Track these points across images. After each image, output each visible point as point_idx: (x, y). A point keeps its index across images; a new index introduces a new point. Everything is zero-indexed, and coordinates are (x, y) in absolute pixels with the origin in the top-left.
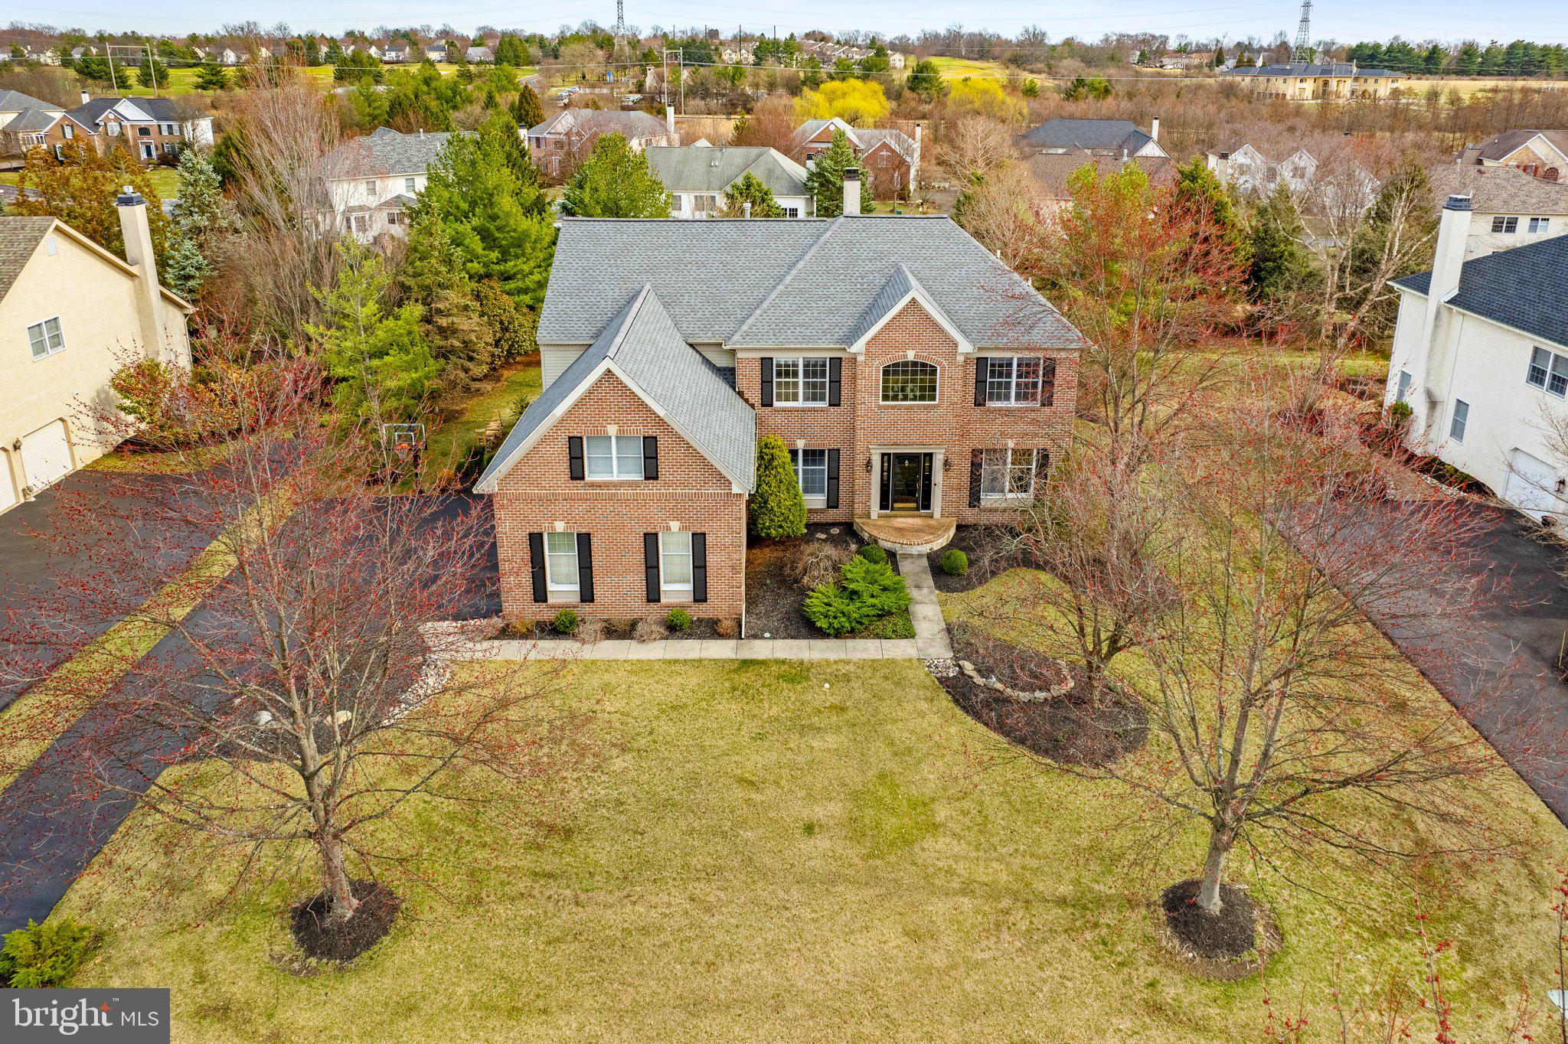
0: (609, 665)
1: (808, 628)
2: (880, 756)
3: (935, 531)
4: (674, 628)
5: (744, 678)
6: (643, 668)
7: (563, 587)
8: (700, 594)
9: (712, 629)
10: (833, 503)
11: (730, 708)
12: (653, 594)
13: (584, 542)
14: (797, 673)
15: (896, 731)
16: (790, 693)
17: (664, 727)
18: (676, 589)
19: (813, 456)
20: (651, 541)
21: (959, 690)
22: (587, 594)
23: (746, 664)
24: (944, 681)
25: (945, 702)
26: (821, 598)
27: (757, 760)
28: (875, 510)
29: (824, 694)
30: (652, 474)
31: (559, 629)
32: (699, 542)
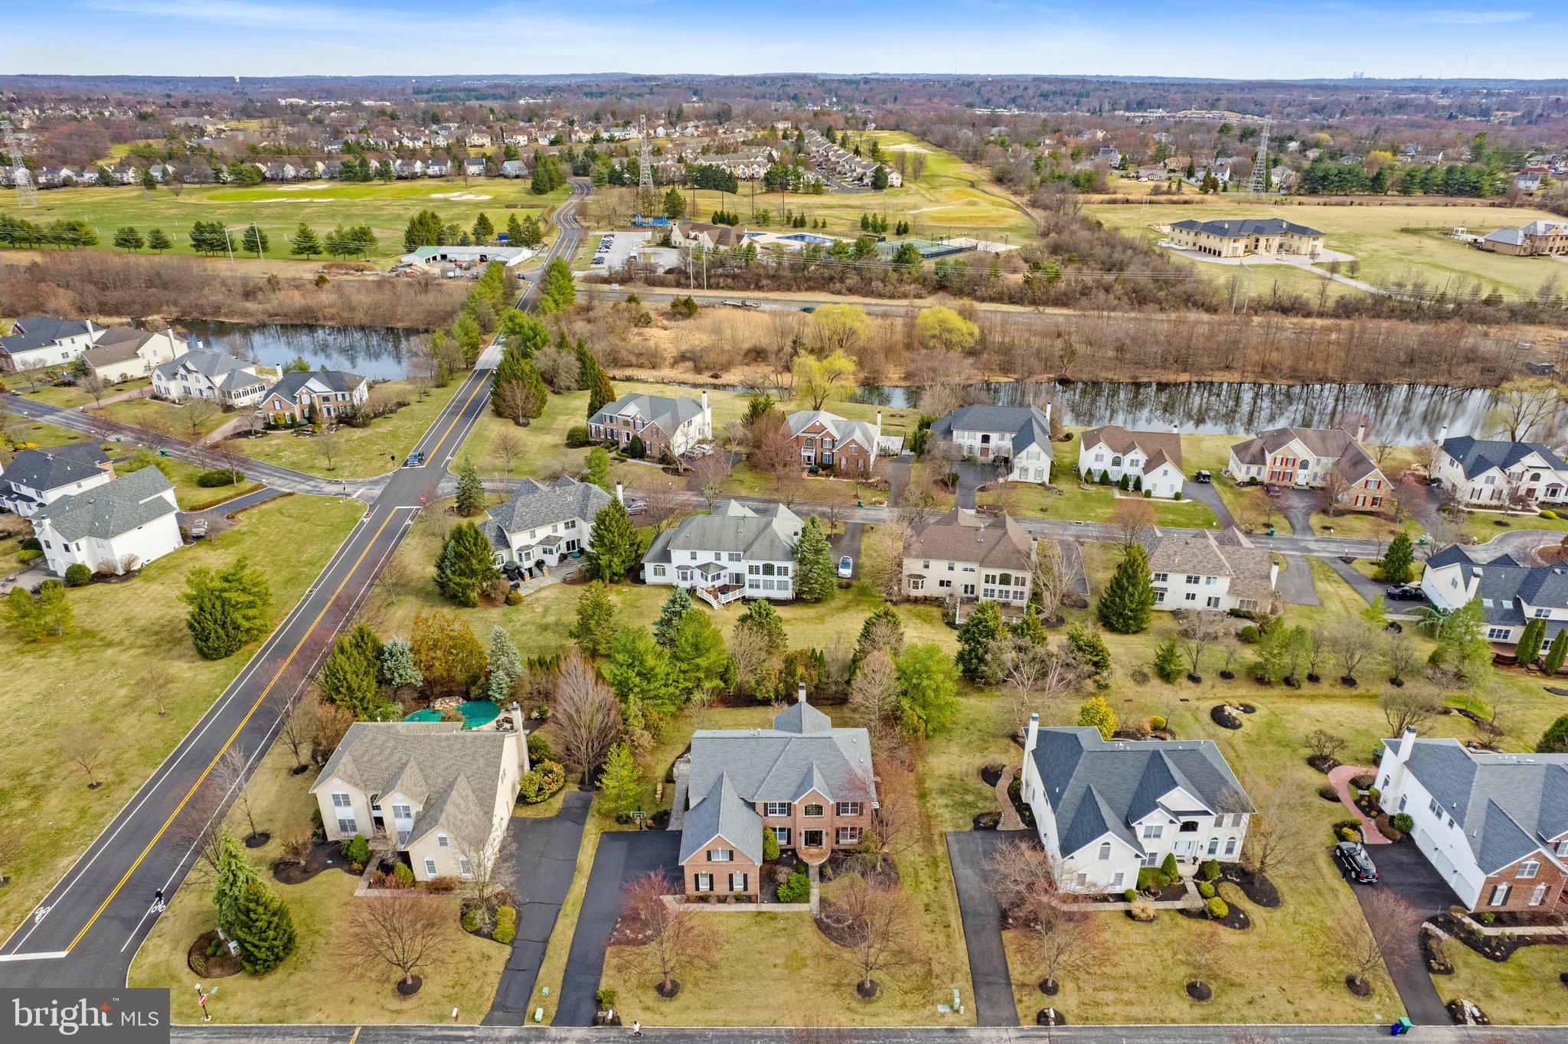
0: (721, 914)
1: (777, 899)
2: (795, 946)
3: (821, 855)
4: (738, 899)
5: (759, 918)
6: (730, 915)
7: (704, 886)
8: (746, 889)
9: (749, 899)
10: (789, 842)
11: (755, 929)
12: (731, 889)
13: (711, 876)
14: (774, 917)
15: (800, 937)
16: (772, 924)
17: (738, 936)
18: (738, 887)
19: (781, 830)
20: (731, 876)
21: (818, 922)
22: (711, 889)
23: (760, 913)
24: (816, 920)
25: (815, 927)
26: (782, 891)
27: (763, 946)
28: (803, 846)
29: (781, 924)
30: (731, 859)
31: (703, 899)
32: (745, 876)
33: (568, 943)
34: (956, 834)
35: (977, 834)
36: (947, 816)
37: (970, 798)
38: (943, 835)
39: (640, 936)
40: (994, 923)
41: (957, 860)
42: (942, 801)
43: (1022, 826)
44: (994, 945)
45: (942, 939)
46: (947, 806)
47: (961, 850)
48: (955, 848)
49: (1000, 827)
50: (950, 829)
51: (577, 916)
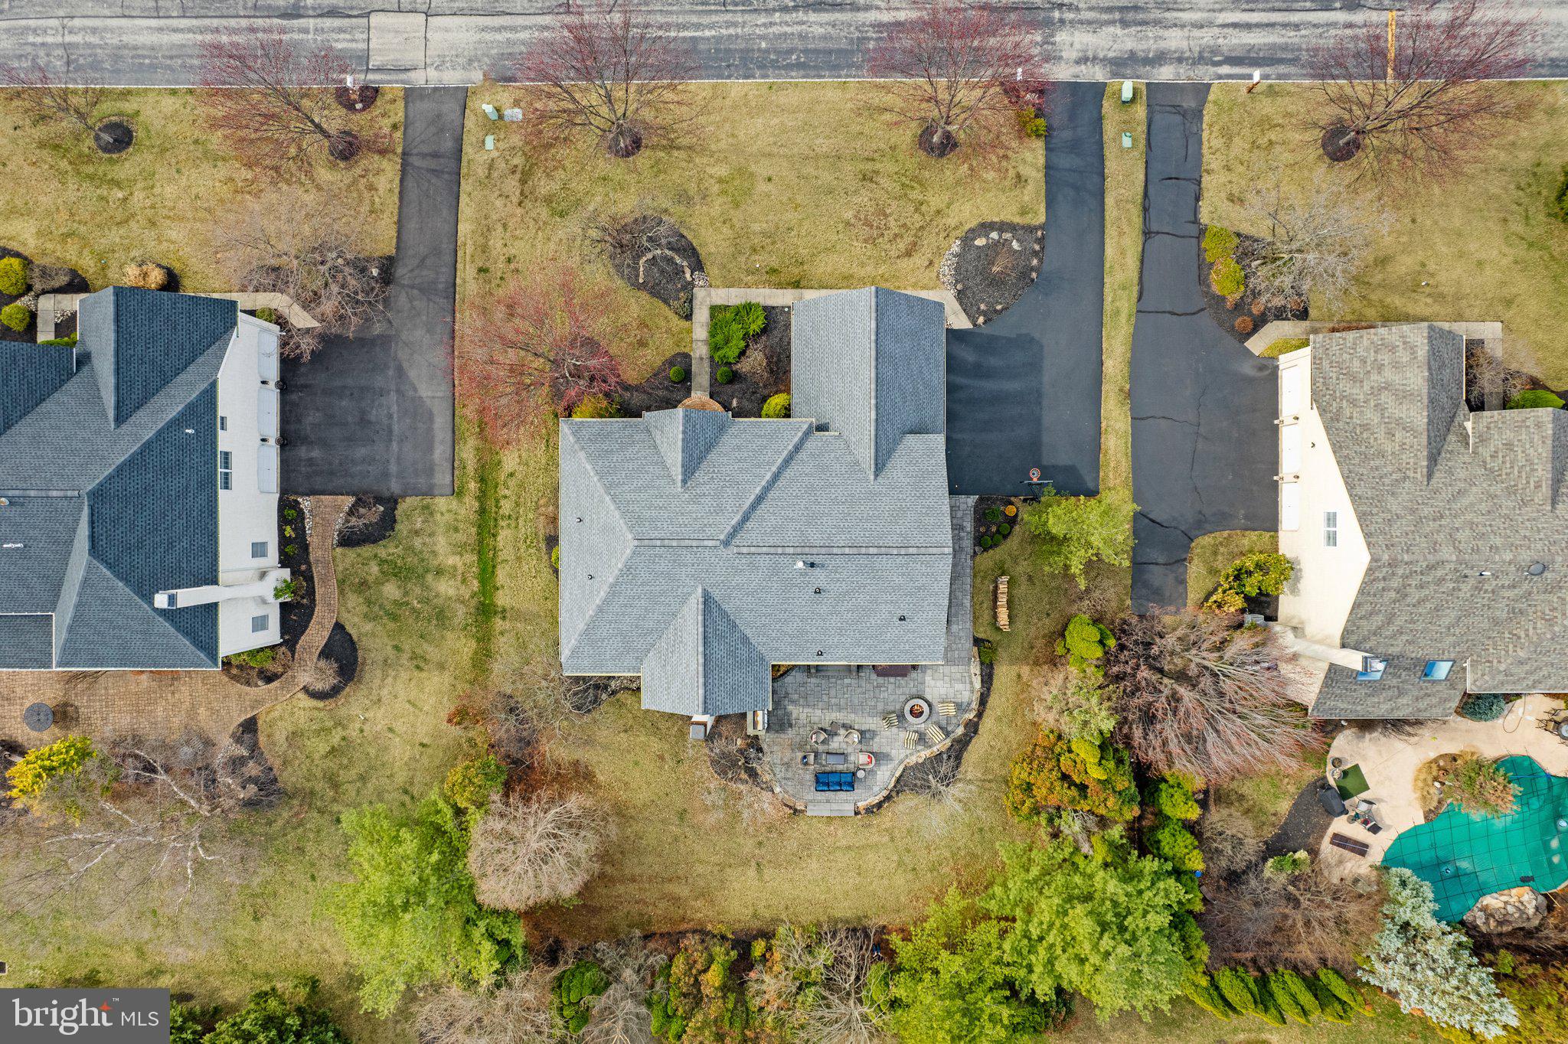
11: (804, 251)
15: (728, 234)
16: (775, 262)
21: (697, 264)
24: (701, 268)
25: (703, 255)
27: (790, 216)
29: (759, 261)
33: (1111, 232)
34: (429, 493)
35: (395, 487)
36: (441, 543)
37: (391, 590)
38: (457, 492)
39: (994, 235)
40: (401, 272)
41: (441, 422)
42: (446, 588)
43: (306, 503)
44: (412, 225)
45: (496, 243)
46: (439, 572)
47: (430, 449)
48: (440, 452)
49: (349, 501)
50: (441, 503)
51: (1107, 290)
